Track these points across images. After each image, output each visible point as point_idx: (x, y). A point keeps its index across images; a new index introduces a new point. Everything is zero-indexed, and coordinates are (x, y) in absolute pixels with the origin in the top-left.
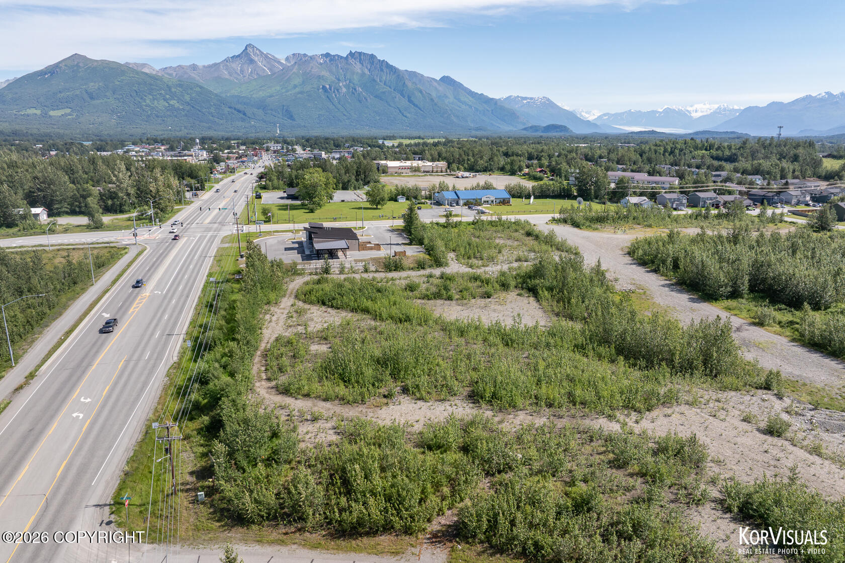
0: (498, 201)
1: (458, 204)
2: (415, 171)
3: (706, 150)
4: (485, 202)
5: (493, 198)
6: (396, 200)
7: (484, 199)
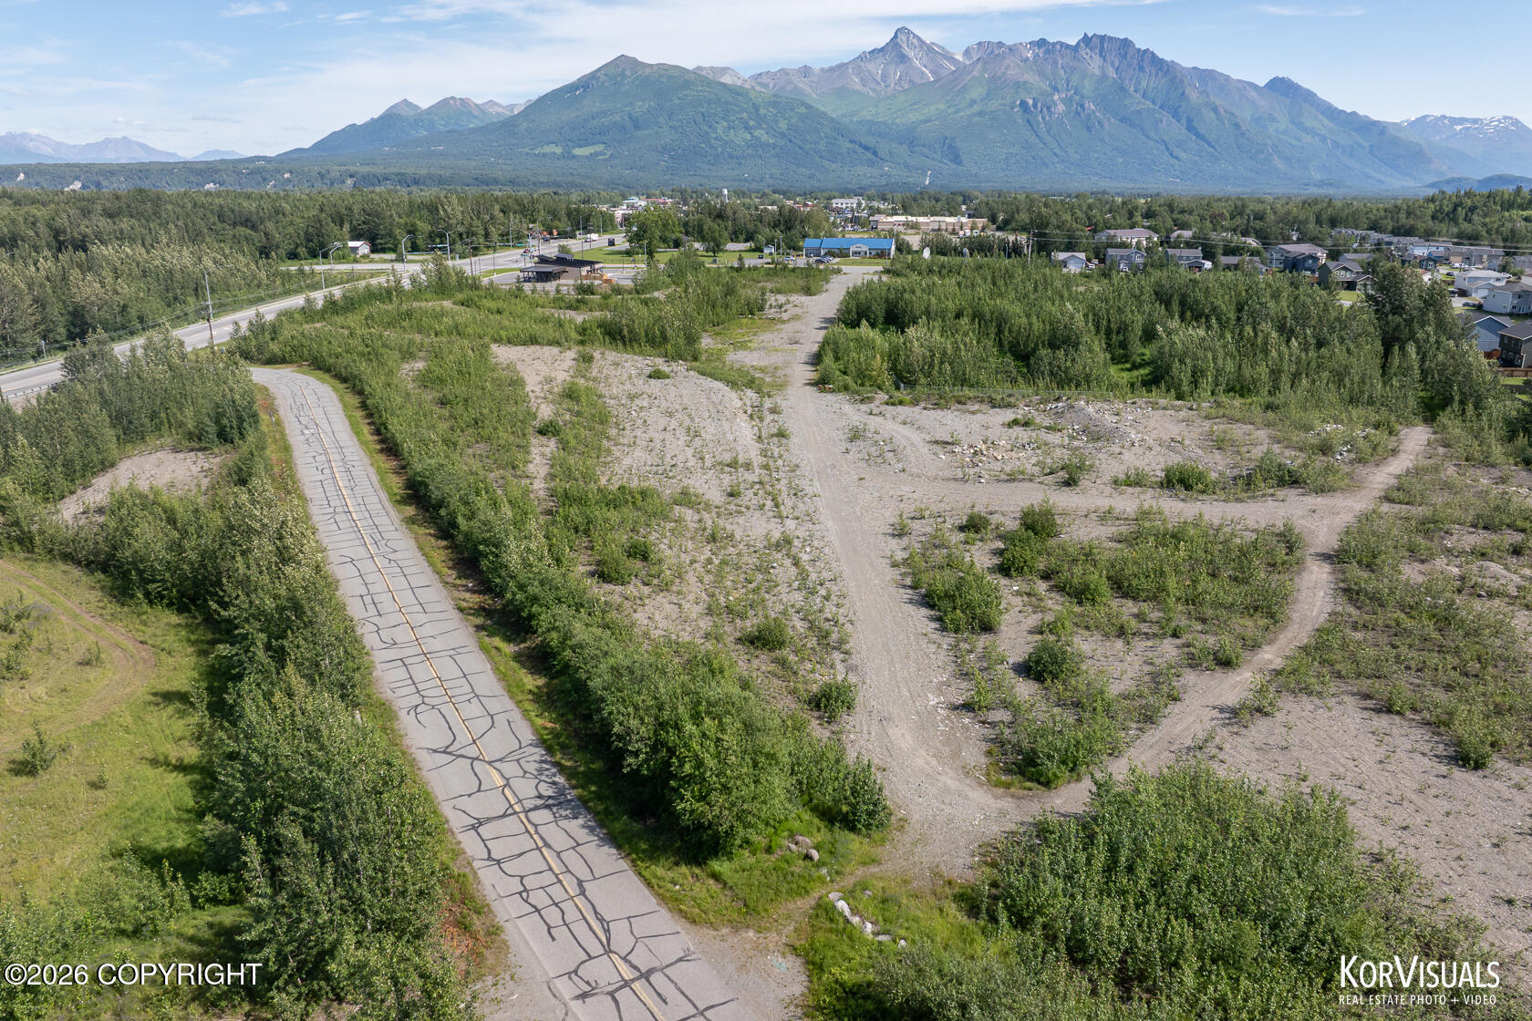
0: (874, 253)
2: (912, 228)
4: (855, 253)
5: (865, 248)
7: (853, 249)
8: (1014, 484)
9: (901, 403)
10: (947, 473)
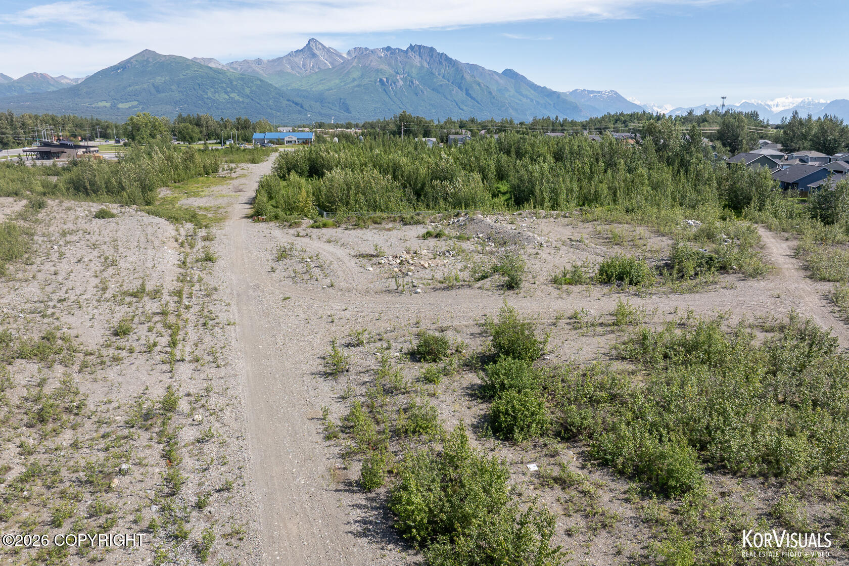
0: (301, 141)
5: (295, 138)
7: (286, 139)
8: (454, 292)
9: (325, 226)
10: (379, 285)
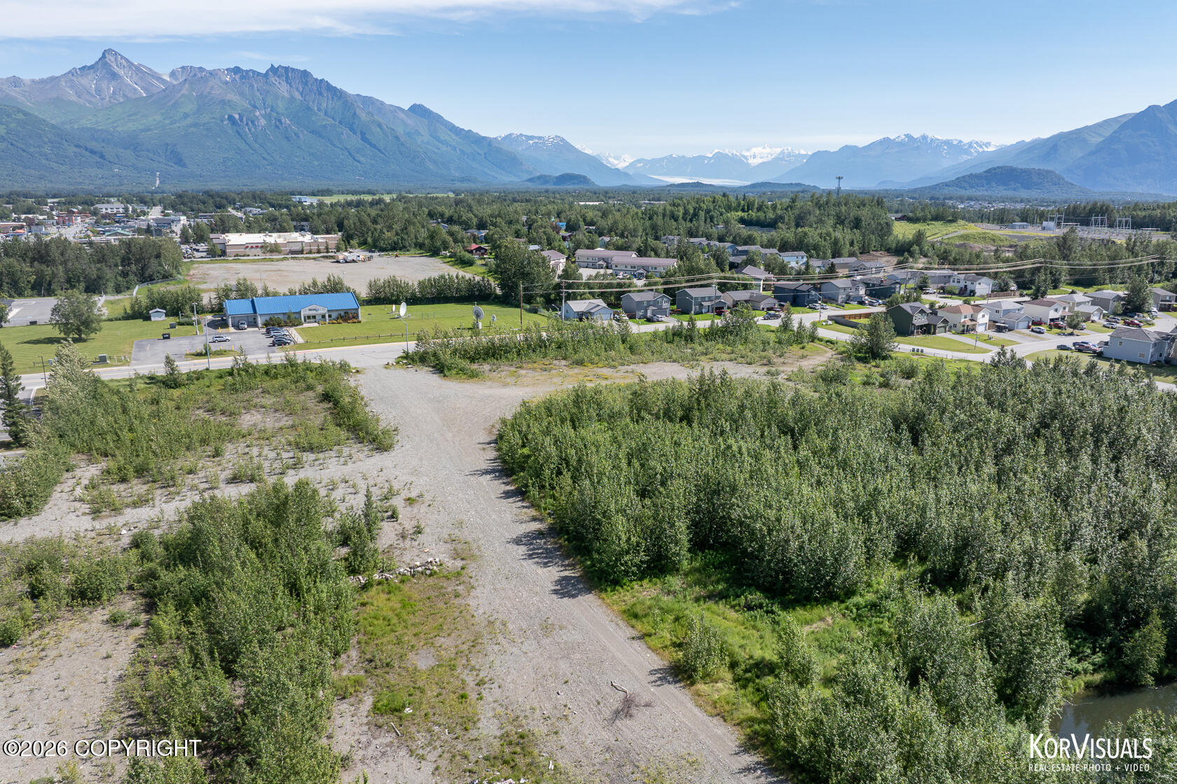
0: (334, 315)
1: (253, 324)
2: (271, 251)
3: (743, 210)
4: (309, 317)
5: (323, 311)
6: (147, 318)
